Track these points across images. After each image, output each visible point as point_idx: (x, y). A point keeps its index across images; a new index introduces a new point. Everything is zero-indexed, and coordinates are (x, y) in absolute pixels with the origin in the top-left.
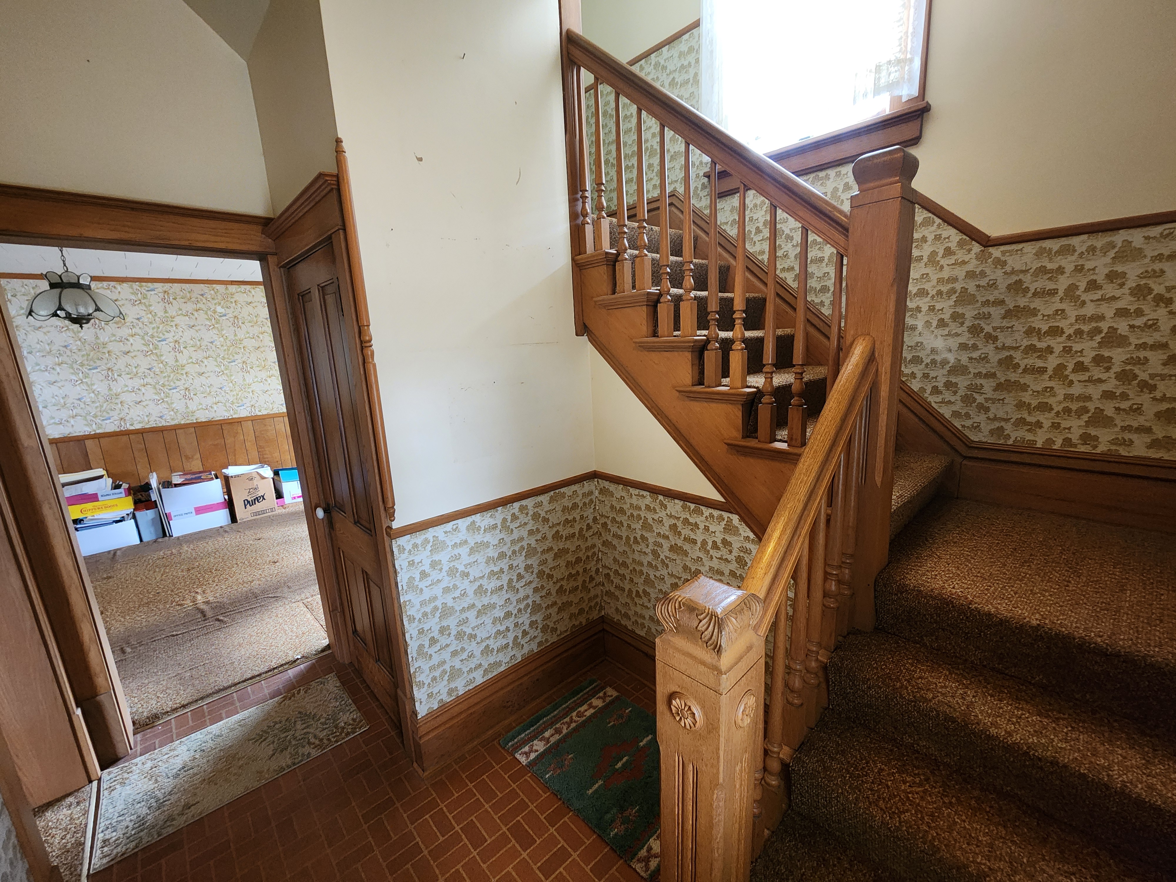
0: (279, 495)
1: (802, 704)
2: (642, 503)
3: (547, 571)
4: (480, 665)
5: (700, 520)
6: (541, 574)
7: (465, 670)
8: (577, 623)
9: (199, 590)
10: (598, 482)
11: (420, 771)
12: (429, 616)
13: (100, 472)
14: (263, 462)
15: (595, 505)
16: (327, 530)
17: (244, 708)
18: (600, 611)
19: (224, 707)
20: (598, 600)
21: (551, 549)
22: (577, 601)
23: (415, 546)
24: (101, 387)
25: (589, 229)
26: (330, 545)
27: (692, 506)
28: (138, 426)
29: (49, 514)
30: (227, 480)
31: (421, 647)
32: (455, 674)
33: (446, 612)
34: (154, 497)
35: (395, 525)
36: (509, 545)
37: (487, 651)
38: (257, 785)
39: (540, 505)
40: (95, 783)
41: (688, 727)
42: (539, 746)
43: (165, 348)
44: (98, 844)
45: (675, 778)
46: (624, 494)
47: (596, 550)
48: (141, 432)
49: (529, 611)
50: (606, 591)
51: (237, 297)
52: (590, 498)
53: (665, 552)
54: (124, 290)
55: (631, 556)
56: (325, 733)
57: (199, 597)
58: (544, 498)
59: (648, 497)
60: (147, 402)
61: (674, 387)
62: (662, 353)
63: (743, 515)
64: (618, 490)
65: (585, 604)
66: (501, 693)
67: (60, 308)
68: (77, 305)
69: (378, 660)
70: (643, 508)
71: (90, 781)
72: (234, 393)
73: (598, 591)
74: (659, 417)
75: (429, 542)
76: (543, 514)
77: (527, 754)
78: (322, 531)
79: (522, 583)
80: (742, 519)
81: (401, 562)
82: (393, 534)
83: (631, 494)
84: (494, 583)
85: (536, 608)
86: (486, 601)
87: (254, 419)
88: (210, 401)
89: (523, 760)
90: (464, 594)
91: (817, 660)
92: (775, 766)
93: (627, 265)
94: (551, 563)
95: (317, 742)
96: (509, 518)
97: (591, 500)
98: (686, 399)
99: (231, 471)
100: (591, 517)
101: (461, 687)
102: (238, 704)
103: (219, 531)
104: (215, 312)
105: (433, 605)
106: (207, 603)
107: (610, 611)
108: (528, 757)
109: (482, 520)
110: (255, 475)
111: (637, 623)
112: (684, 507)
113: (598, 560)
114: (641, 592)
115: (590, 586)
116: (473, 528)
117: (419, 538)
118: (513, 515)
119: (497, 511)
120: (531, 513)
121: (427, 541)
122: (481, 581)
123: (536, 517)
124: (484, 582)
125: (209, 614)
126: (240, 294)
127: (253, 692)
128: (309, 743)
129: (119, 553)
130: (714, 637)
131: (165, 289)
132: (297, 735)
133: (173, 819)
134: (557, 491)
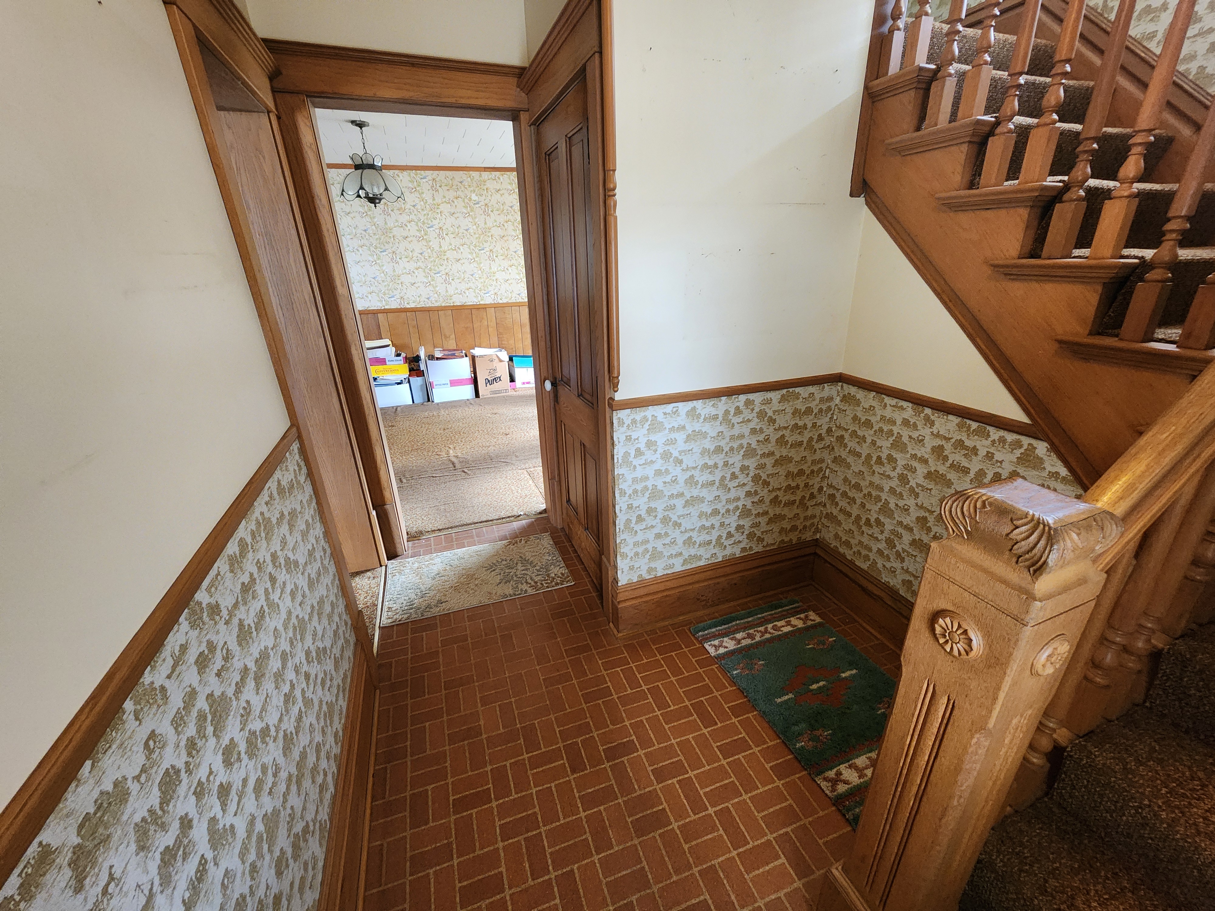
0: (512, 380)
1: (1107, 687)
2: (898, 417)
3: (764, 477)
4: (681, 554)
5: (983, 445)
6: (756, 479)
7: (666, 554)
8: (786, 539)
9: (451, 446)
10: (842, 386)
11: (616, 632)
12: (639, 494)
13: (387, 342)
14: (501, 347)
15: (832, 414)
16: (552, 404)
17: (480, 543)
18: (815, 533)
19: (466, 538)
20: (816, 521)
21: (772, 454)
22: (791, 516)
23: (634, 421)
24: (387, 268)
25: (898, 38)
26: (553, 417)
27: (974, 425)
28: (412, 305)
29: (355, 353)
30: (473, 359)
31: (628, 521)
32: (656, 555)
33: (655, 494)
34: (422, 367)
35: (619, 396)
36: (728, 439)
37: (689, 542)
38: (487, 602)
39: (769, 402)
40: (384, 567)
41: (956, 652)
42: (729, 644)
43: (432, 234)
44: (385, 609)
45: (916, 706)
46: (874, 403)
47: (824, 465)
48: (414, 310)
49: (737, 513)
50: (827, 513)
51: (489, 184)
52: (828, 404)
53: (918, 479)
54: (404, 178)
55: (868, 478)
56: (539, 578)
57: (451, 452)
58: (775, 396)
59: (910, 409)
60: (419, 284)
61: (986, 262)
62: (978, 212)
63: (1056, 441)
64: (868, 399)
65: (799, 522)
66: (697, 586)
67: (362, 188)
68: (372, 185)
69: (587, 529)
70: (899, 422)
71: (381, 566)
72: (482, 280)
73: (817, 511)
74: (950, 304)
75: (647, 420)
76: (770, 413)
77: (716, 647)
78: (548, 402)
79: (735, 483)
80: (1054, 448)
81: (619, 434)
82: (613, 405)
83: (886, 404)
84: (706, 477)
85: (745, 513)
86: (695, 492)
87: (497, 307)
88: (463, 286)
89: (712, 651)
90: (675, 481)
91: (1148, 641)
92: (1045, 744)
93: (950, 85)
94: (770, 470)
95: (533, 583)
96: (732, 411)
97: (829, 407)
98: (1003, 276)
99: (477, 351)
100: (825, 427)
101: (661, 569)
102: (476, 539)
103: (466, 403)
104: (470, 199)
105: (644, 484)
106: (457, 457)
107: (828, 535)
108: (716, 650)
109: (704, 408)
110: (495, 357)
111: (860, 554)
112: (960, 426)
113: (824, 477)
114: (872, 520)
115: (809, 504)
116: (692, 414)
117: (639, 414)
118: (737, 408)
119: (720, 400)
120: (757, 410)
121: (645, 419)
122: (693, 472)
123: (761, 415)
124: (696, 473)
125: (458, 466)
126: (490, 180)
127: (487, 532)
128: (527, 583)
129: (399, 409)
130: (1035, 551)
131: (434, 176)
132: (518, 573)
133: (431, 608)
134: (791, 390)
